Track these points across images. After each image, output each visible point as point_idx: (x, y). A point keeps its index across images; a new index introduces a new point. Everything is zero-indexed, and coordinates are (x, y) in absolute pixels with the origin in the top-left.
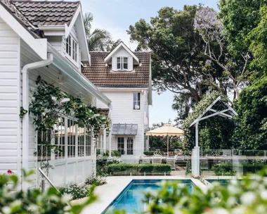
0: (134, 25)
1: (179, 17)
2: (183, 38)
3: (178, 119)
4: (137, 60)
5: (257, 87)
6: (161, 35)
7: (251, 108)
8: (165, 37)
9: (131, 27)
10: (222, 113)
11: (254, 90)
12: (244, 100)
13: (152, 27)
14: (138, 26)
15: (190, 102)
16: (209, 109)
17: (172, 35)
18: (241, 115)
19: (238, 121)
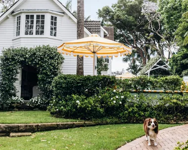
0: (101, 9)
1: (131, 5)
2: (133, 17)
3: (129, 69)
4: (107, 33)
5: (180, 55)
6: (120, 16)
7: (177, 65)
8: (122, 17)
9: (99, 10)
10: (162, 67)
11: (178, 57)
12: (174, 61)
13: (114, 11)
14: (104, 10)
15: (136, 57)
16: (155, 65)
17: (127, 16)
18: (172, 68)
19: (171, 71)
